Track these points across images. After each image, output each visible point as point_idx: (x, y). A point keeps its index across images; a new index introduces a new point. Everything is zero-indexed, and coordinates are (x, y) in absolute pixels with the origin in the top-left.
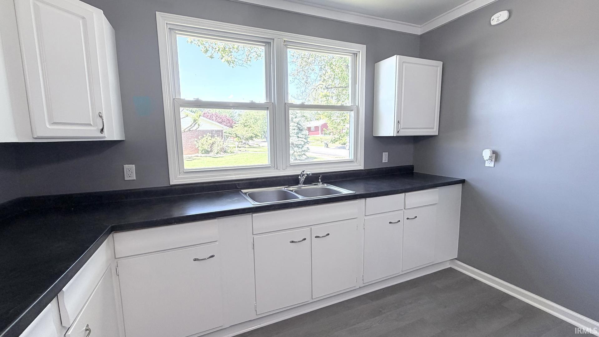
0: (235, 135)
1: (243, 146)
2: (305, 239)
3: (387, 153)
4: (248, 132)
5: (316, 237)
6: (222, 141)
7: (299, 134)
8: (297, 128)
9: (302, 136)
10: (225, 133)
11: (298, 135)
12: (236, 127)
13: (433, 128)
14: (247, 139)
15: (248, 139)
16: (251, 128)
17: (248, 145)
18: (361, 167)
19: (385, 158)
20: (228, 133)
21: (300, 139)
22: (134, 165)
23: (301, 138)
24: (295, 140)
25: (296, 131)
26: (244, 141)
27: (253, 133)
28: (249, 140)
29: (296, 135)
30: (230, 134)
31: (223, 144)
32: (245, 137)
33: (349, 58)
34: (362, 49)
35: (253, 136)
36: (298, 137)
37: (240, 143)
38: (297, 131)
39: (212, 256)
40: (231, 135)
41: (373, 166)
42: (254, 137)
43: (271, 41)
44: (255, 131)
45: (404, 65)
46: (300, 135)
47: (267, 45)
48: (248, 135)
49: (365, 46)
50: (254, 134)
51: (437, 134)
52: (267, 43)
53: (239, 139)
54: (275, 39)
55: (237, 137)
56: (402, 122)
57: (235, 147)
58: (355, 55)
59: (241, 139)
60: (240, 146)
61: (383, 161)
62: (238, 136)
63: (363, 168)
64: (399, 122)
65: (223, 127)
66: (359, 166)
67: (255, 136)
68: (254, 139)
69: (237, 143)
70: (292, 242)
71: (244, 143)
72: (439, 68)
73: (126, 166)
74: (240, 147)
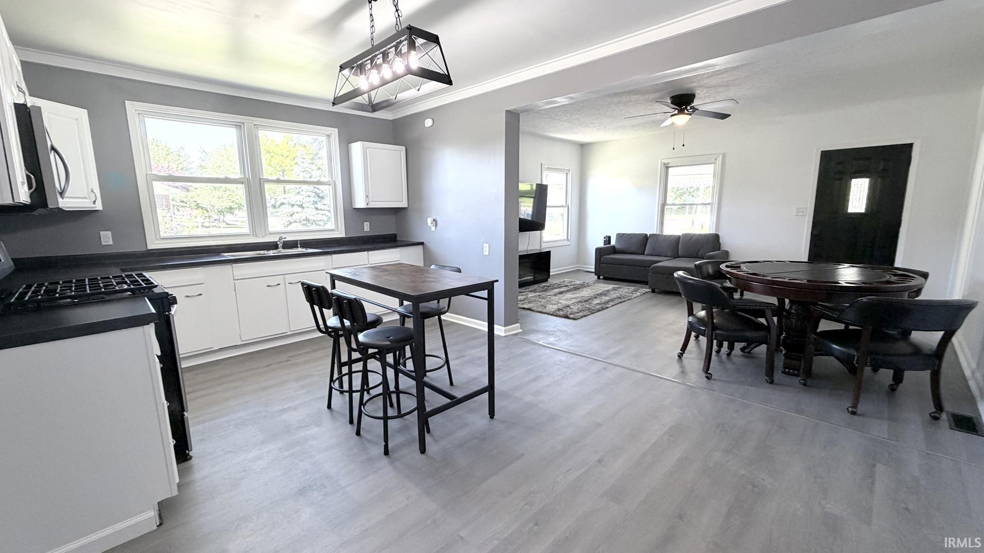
0: (193, 204)
1: (214, 224)
2: (279, 284)
3: (368, 223)
4: (222, 200)
5: (289, 283)
6: (169, 214)
7: (318, 203)
8: (314, 194)
9: (323, 207)
10: (172, 200)
11: (316, 206)
12: (195, 188)
13: (402, 202)
14: (221, 212)
15: (223, 212)
16: (228, 192)
17: (225, 223)
18: (343, 235)
19: (367, 227)
20: (179, 201)
21: (320, 212)
22: (110, 232)
23: (322, 210)
24: (312, 214)
25: (312, 199)
26: (215, 217)
27: (233, 202)
28: (225, 213)
29: (312, 206)
30: (183, 202)
31: (172, 220)
32: (216, 208)
33: (324, 139)
34: (334, 132)
35: (233, 207)
36: (317, 209)
37: (207, 219)
38: (314, 199)
39: (201, 295)
40: (184, 204)
41: (354, 234)
42: (236, 208)
43: (242, 125)
44: (237, 197)
45: (368, 150)
46: (319, 206)
47: (238, 127)
48: (222, 204)
49: (337, 129)
50: (236, 203)
51: (406, 206)
52: (239, 126)
53: (205, 212)
54: (245, 123)
55: (198, 207)
56: (370, 196)
57: (198, 227)
58: (329, 136)
59: (208, 211)
60: (206, 224)
61: (365, 230)
62: (201, 205)
63: (344, 236)
64: (367, 196)
65: (169, 190)
66: (341, 234)
67: (237, 206)
68: (236, 212)
69: (200, 220)
70: (269, 286)
71: (216, 220)
72: (402, 152)
73: (102, 233)
74: (207, 227)
